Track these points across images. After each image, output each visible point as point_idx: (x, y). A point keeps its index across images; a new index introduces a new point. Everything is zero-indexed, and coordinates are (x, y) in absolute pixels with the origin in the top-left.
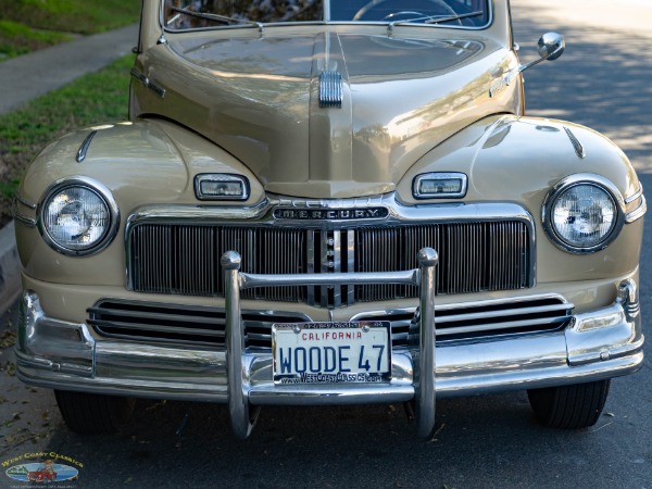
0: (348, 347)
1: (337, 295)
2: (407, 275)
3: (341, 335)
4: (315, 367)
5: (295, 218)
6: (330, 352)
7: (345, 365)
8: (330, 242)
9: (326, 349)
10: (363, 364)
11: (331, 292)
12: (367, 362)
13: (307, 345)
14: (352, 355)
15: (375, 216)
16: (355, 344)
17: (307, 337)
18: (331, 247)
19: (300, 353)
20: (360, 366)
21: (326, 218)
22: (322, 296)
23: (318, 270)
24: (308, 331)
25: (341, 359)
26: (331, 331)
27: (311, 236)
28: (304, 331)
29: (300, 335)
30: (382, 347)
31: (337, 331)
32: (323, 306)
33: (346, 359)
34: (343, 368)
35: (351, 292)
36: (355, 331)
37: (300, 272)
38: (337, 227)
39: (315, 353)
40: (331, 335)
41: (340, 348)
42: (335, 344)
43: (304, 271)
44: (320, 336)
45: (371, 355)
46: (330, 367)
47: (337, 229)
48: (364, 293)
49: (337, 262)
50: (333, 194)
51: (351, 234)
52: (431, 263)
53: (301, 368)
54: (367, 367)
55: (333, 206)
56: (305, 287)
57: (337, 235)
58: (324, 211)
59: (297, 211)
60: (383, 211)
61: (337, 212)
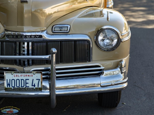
0: (28, 79)
1: (26, 63)
2: (47, 57)
3: (26, 76)
4: (18, 85)
5: (12, 38)
6: (23, 81)
9: (21, 80)
10: (33, 85)
11: (24, 62)
12: (34, 84)
13: (15, 78)
14: (30, 82)
15: (38, 38)
16: (31, 79)
17: (15, 76)
18: (24, 47)
19: (13, 81)
20: (32, 86)
21: (22, 38)
22: (21, 63)
23: (20, 55)
24: (16, 74)
25: (26, 83)
26: (23, 74)
27: (18, 43)
28: (14, 74)
29: (13, 75)
30: (39, 80)
31: (25, 74)
32: (22, 66)
33: (28, 83)
34: (27, 86)
35: (31, 62)
36: (31, 74)
37: (14, 55)
39: (18, 81)
40: (23, 75)
41: (26, 80)
42: (24, 78)
43: (16, 55)
44: (19, 76)
45: (36, 82)
46: (23, 85)
47: (26, 42)
48: (35, 62)
49: (26, 53)
50: (25, 31)
51: (30, 44)
52: (54, 53)
53: (13, 86)
54: (34, 86)
55: (25, 34)
56: (16, 60)
57: (26, 44)
58: (22, 36)
59: (13, 36)
60: (41, 36)
61: (26, 36)
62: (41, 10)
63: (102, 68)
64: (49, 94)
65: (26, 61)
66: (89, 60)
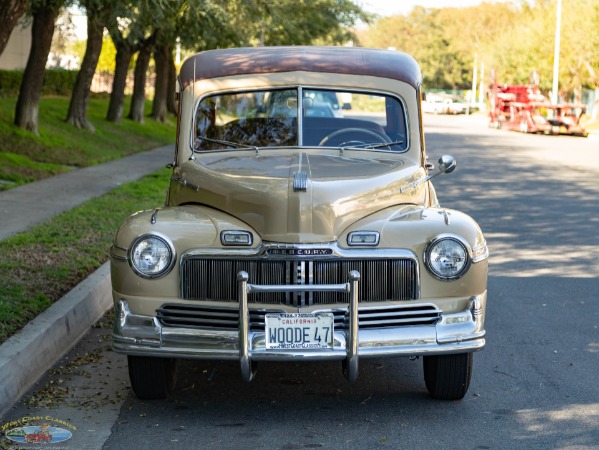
0: (309, 328)
1: (303, 300)
2: (342, 287)
3: (305, 321)
4: (290, 339)
5: (279, 254)
6: (298, 331)
7: (307, 338)
8: (299, 268)
9: (296, 329)
10: (317, 338)
11: (299, 298)
12: (319, 337)
13: (285, 326)
14: (311, 332)
15: (325, 254)
16: (312, 327)
17: (285, 322)
18: (300, 271)
19: (281, 331)
20: (315, 339)
21: (297, 254)
22: (294, 300)
23: (292, 283)
24: (286, 319)
25: (305, 335)
26: (299, 319)
27: (288, 264)
28: (283, 318)
29: (281, 320)
30: (328, 328)
31: (303, 318)
32: (295, 306)
33: (308, 335)
34: (306, 340)
35: (311, 299)
36: (313, 319)
37: (282, 284)
38: (303, 259)
39: (289, 331)
40: (299, 321)
41: (304, 328)
42: (301, 326)
43: (284, 283)
44: (293, 322)
45: (322, 333)
46: (298, 339)
47: (303, 261)
48: (318, 298)
49: (303, 281)
50: (301, 241)
51: (311, 264)
52: (356, 279)
53: (281, 339)
54: (319, 340)
55: (301, 247)
56: (284, 293)
57: (303, 264)
58: (296, 250)
59: (280, 250)
60: (330, 251)
61: (303, 250)
62: (328, 205)
63: (437, 311)
64: (345, 354)
65: (303, 295)
66: (415, 297)
